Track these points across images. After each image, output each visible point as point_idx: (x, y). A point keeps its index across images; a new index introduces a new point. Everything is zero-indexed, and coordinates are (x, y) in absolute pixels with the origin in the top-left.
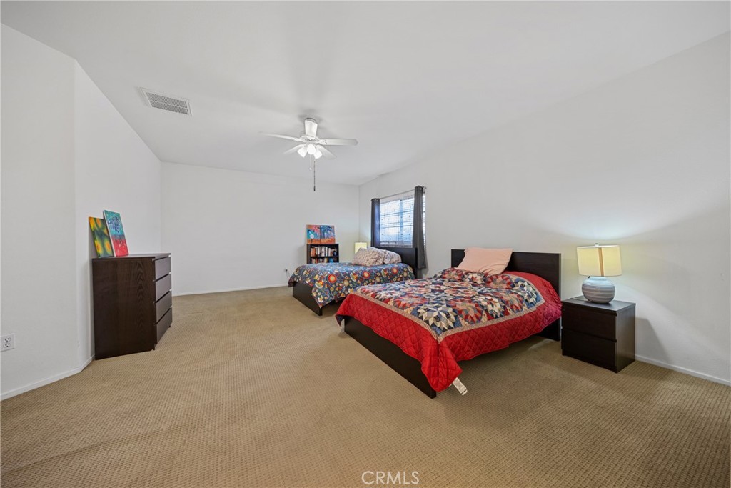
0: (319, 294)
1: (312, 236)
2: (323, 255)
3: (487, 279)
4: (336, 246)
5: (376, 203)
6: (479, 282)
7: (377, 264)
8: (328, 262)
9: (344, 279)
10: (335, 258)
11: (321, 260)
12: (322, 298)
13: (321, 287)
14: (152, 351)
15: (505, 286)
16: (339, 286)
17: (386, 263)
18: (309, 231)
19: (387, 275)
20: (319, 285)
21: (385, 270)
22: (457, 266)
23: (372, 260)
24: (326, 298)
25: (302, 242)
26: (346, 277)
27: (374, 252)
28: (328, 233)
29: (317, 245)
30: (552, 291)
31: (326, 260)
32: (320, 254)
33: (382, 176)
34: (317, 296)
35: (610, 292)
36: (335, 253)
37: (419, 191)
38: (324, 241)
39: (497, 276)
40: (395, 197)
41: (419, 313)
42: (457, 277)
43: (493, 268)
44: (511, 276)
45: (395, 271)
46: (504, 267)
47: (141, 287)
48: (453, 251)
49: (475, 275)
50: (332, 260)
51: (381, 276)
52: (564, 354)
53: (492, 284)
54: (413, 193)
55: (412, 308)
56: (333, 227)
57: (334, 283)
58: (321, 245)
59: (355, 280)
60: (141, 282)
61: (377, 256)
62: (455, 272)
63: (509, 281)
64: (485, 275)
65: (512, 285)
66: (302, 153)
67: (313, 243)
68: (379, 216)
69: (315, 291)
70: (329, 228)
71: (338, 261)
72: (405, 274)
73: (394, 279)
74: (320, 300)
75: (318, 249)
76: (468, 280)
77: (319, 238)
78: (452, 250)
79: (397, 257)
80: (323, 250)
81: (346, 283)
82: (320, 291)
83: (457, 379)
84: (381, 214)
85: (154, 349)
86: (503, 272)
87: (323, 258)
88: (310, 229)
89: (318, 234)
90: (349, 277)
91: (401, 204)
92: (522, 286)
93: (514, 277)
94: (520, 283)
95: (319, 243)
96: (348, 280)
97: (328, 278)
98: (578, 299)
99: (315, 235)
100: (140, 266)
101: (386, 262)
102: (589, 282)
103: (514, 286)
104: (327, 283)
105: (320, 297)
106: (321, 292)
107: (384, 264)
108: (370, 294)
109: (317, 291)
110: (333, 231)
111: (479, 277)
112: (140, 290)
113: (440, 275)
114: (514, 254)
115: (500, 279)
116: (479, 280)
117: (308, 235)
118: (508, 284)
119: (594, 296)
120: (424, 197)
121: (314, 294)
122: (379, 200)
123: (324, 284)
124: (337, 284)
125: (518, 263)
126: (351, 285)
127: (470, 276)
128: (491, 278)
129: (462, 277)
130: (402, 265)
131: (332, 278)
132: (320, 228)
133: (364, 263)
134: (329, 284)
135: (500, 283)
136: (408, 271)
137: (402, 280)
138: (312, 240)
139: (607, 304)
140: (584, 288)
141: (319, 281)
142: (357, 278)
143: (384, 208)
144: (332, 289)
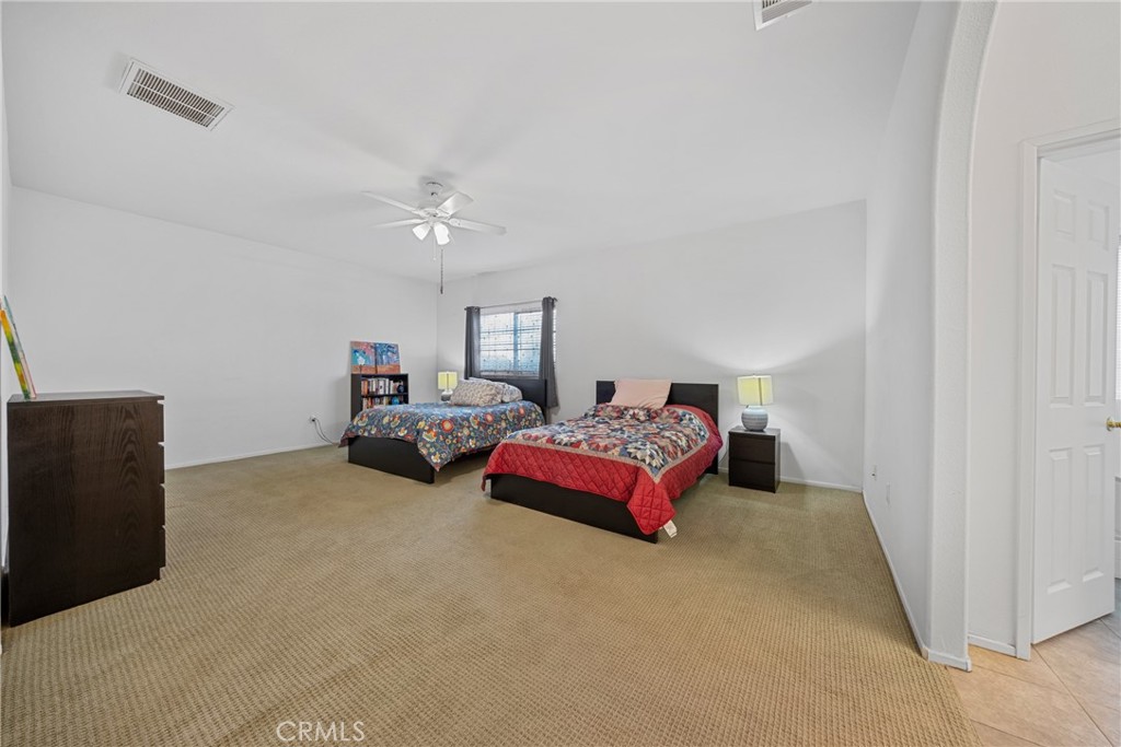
0: (432, 450)
1: (361, 361)
2: (381, 392)
3: (651, 415)
4: (404, 378)
5: (472, 313)
6: (642, 418)
7: (494, 403)
8: (390, 403)
9: (462, 427)
10: (403, 395)
11: (377, 400)
12: (438, 455)
13: (434, 439)
14: (154, 583)
15: (672, 421)
16: (457, 436)
17: (506, 401)
18: (356, 351)
19: (514, 417)
20: (429, 437)
21: (511, 411)
22: (610, 401)
23: (488, 398)
24: (444, 456)
25: (342, 370)
26: (465, 423)
27: (488, 385)
28: (388, 357)
29: (370, 376)
30: (712, 423)
31: (385, 400)
32: (377, 390)
33: (484, 274)
34: (430, 454)
35: (764, 420)
36: (402, 389)
37: (549, 304)
38: (382, 370)
39: (661, 409)
40: (507, 308)
41: (630, 454)
42: (615, 415)
43: (654, 402)
44: (677, 409)
45: (522, 411)
46: (665, 400)
47: (131, 458)
48: (599, 384)
49: (636, 411)
50: (397, 400)
51: (507, 419)
52: (730, 485)
53: (657, 419)
54: (540, 305)
55: (618, 449)
56: (397, 346)
57: (451, 432)
58: (376, 376)
59: (476, 427)
60: (130, 447)
61: (493, 392)
62: (610, 408)
63: (675, 415)
64: (649, 410)
65: (680, 419)
66: (421, 232)
67: (363, 372)
68: (479, 333)
69: (424, 446)
70: (391, 348)
71: (407, 402)
72: (534, 415)
73: (522, 423)
74: (435, 460)
75: (374, 381)
76: (628, 417)
77: (373, 365)
78: (598, 382)
79: (517, 393)
80: (381, 383)
81: (466, 432)
82: (433, 445)
83: (670, 522)
84: (482, 330)
85: (158, 579)
86: (665, 406)
87: (381, 397)
88: (356, 349)
89: (372, 358)
90: (469, 422)
91: (515, 319)
92: (691, 419)
93: (680, 411)
94: (687, 416)
95: (373, 373)
96: (468, 427)
97: (441, 425)
98: (738, 427)
99: (367, 358)
100: (129, 415)
101: (506, 399)
102: (748, 411)
103: (682, 420)
104: (443, 435)
105: (434, 454)
106: (435, 447)
107: (502, 402)
108: (544, 440)
109: (428, 445)
110: (396, 353)
111: (641, 413)
112: (129, 465)
113: (592, 413)
114: (672, 385)
115: (666, 413)
116: (642, 415)
117: (354, 360)
118: (676, 418)
119: (753, 424)
120: (555, 311)
121: (424, 452)
122: (479, 309)
123: (437, 435)
124: (455, 434)
125: (680, 395)
126: (472, 434)
127: (631, 412)
128: (656, 412)
129: (621, 413)
130: (527, 403)
131: (447, 426)
132: (375, 347)
133: (476, 402)
134: (445, 434)
135: (667, 417)
136: (536, 411)
137: (532, 425)
138: (361, 367)
139: (762, 431)
140: (744, 417)
141: (428, 431)
142: (479, 424)
143: (486, 322)
144: (449, 441)
